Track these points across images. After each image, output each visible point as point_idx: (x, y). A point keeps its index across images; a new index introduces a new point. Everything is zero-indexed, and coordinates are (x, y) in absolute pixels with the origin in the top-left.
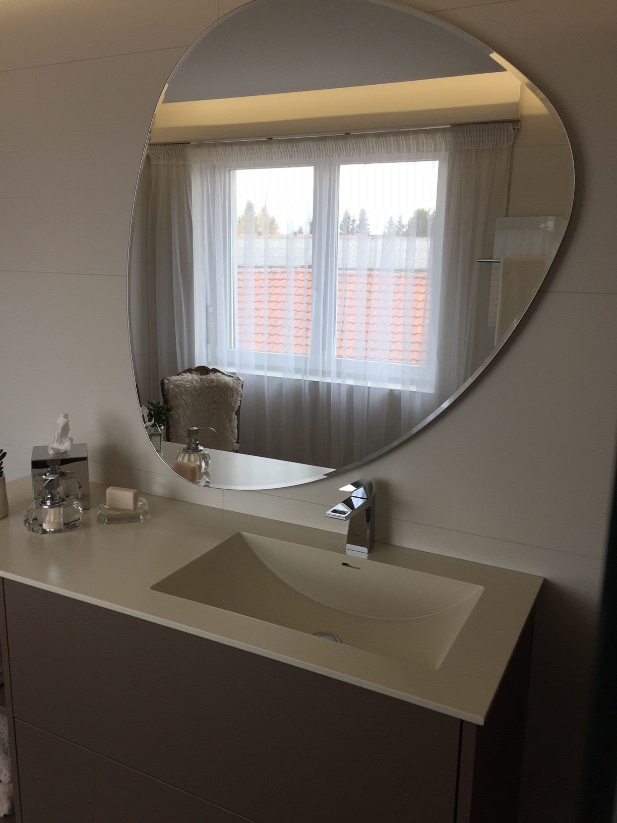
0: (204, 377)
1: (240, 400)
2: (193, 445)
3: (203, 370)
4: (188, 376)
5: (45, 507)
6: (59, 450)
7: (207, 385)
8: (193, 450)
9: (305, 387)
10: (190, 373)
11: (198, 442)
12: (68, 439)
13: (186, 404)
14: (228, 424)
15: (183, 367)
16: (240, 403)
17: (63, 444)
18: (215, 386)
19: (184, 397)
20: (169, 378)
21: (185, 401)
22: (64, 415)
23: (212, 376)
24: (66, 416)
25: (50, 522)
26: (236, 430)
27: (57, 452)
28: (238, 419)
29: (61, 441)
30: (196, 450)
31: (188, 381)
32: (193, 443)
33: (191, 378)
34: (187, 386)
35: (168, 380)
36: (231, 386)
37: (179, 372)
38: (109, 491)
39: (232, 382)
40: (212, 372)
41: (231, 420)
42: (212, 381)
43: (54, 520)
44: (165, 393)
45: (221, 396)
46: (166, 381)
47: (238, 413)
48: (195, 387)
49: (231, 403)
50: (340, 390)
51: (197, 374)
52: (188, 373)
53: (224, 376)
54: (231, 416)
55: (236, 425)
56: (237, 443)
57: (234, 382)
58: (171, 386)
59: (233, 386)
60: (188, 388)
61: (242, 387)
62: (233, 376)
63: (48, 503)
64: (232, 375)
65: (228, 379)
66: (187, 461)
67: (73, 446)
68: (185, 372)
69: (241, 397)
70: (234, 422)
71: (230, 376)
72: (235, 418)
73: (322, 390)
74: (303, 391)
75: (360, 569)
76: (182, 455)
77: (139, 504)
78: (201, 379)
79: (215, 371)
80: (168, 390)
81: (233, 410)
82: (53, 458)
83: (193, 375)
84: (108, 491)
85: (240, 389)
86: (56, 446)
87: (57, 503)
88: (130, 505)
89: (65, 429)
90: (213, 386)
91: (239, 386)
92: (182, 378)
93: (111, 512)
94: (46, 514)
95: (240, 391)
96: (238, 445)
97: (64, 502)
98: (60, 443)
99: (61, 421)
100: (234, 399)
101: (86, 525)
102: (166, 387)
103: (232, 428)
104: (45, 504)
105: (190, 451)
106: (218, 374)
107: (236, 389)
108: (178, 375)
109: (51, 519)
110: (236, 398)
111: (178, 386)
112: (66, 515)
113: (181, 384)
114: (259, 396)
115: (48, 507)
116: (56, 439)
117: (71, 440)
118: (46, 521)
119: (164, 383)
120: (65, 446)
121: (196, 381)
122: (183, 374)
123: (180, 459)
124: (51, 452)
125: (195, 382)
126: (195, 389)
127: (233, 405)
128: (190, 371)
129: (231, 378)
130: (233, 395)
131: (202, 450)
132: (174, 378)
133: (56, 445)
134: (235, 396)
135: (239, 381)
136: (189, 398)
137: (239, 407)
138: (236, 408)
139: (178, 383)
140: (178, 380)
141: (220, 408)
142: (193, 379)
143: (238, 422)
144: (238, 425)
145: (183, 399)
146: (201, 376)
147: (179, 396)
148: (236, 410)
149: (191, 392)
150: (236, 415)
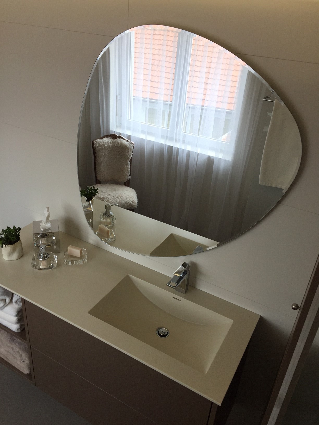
0: (114, 140)
1: (132, 154)
2: (108, 213)
3: (114, 136)
4: (106, 140)
6: (46, 227)
7: (115, 145)
8: (108, 215)
9: (166, 148)
10: (107, 138)
12: (49, 222)
13: (104, 154)
14: (126, 166)
15: (103, 134)
17: (48, 225)
18: (120, 146)
23: (118, 140)
24: (48, 211)
26: (130, 169)
27: (45, 229)
28: (131, 164)
31: (106, 143)
34: (105, 145)
35: (96, 141)
37: (102, 136)
38: (69, 248)
39: (128, 145)
40: (118, 138)
41: (127, 164)
42: (118, 143)
43: (44, 265)
44: (94, 149)
45: (122, 152)
46: (95, 142)
47: (131, 161)
48: (109, 146)
50: (183, 153)
51: (111, 138)
53: (124, 141)
54: (127, 162)
55: (129, 167)
58: (97, 145)
59: (129, 147)
62: (129, 141)
63: (42, 258)
65: (126, 143)
68: (105, 137)
72: (129, 163)
75: (180, 300)
78: (112, 142)
79: (120, 137)
80: (96, 147)
81: (128, 160)
83: (109, 139)
85: (132, 148)
86: (44, 226)
87: (46, 258)
88: (79, 255)
89: (48, 217)
90: (118, 146)
92: (103, 141)
94: (41, 262)
95: (132, 150)
96: (130, 177)
98: (46, 224)
99: (46, 213)
100: (129, 154)
102: (95, 145)
103: (127, 168)
105: (106, 216)
106: (122, 140)
107: (130, 149)
108: (101, 139)
111: (101, 145)
113: (102, 144)
114: (142, 150)
116: (44, 222)
118: (41, 265)
119: (93, 143)
122: (103, 138)
125: (109, 143)
127: (128, 157)
128: (107, 136)
132: (99, 140)
134: (130, 152)
135: (132, 144)
136: (106, 152)
137: (132, 158)
138: (130, 158)
139: (101, 143)
140: (101, 142)
141: (122, 158)
142: (108, 141)
143: (131, 165)
144: (131, 167)
145: (103, 152)
146: (113, 140)
147: (101, 151)
148: (130, 159)
149: (107, 149)
150: (130, 161)
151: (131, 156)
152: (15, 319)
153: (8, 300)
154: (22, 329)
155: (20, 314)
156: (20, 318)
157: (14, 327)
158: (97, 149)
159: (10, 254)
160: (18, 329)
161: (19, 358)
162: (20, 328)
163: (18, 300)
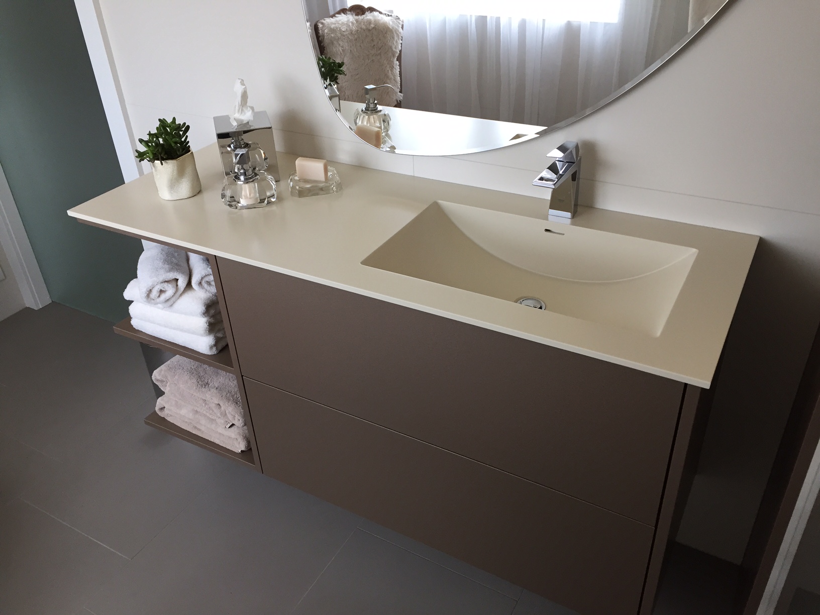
0: (360, 17)
1: (401, 44)
2: (372, 106)
3: (359, 10)
4: (343, 18)
5: (239, 183)
6: (242, 121)
7: (364, 27)
8: (372, 110)
9: (471, 21)
10: (344, 14)
11: (376, 102)
12: (249, 108)
13: (342, 50)
14: (390, 71)
15: (334, 7)
16: (401, 46)
17: (245, 114)
18: (374, 28)
19: (341, 43)
20: (323, 21)
21: (342, 47)
22: (240, 81)
23: (368, 16)
24: (242, 83)
25: (246, 197)
26: (399, 78)
27: (241, 123)
28: (400, 66)
29: (242, 110)
30: (375, 111)
31: (343, 24)
32: (371, 103)
33: (346, 20)
34: (343, 30)
35: (322, 23)
36: (391, 27)
37: (332, 13)
38: (299, 162)
39: (391, 23)
40: (368, 11)
41: (392, 68)
42: (369, 22)
43: (250, 195)
44: (320, 39)
45: (380, 39)
46: (320, 26)
47: (399, 59)
48: (351, 31)
49: (391, 47)
50: (511, 25)
51: (352, 14)
52: (342, 14)
53: (382, 15)
54: (393, 62)
55: (398, 73)
56: (401, 92)
57: (393, 22)
58: (326, 31)
59: (393, 27)
60: (344, 32)
61: (402, 28)
62: (391, 16)
63: (242, 178)
64: (390, 14)
65: (387, 19)
66: (367, 123)
67: (256, 114)
68: (339, 13)
69: (402, 40)
70: (396, 69)
71: (389, 15)
72: (396, 64)
73: (490, 25)
74: (469, 26)
75: (564, 234)
76: (362, 117)
77: (329, 174)
78: (357, 21)
79: (371, 10)
80: (323, 36)
81: (394, 56)
82: (237, 130)
83: (348, 16)
84: (297, 162)
85: (400, 30)
86: (238, 117)
87: (250, 178)
88: (322, 177)
89: (244, 96)
90: (370, 28)
91: (398, 26)
92: (337, 21)
93: (303, 185)
94: (241, 189)
95: (400, 33)
96: (402, 95)
97: (257, 177)
98: (241, 113)
99: (239, 89)
100: (395, 42)
101: (280, 199)
102: (320, 32)
103: (394, 76)
104: (239, 179)
105: (369, 112)
106: (376, 13)
107: (397, 31)
108: (332, 17)
109: (247, 193)
110: (397, 42)
111: (333, 31)
112: (262, 191)
113: (337, 28)
114: (420, 38)
115: (242, 183)
116: (237, 108)
117: (252, 108)
118: (243, 197)
119: (318, 28)
120: (247, 116)
121: (352, 23)
122: (337, 15)
123: (359, 123)
124: (235, 124)
125: (350, 24)
126: (352, 33)
127: (394, 49)
128: (344, 11)
129: (390, 17)
130: (393, 38)
131: (381, 111)
132: (328, 21)
133: (237, 115)
134: (396, 38)
135: (398, 21)
136: (346, 44)
137: (400, 51)
138: (397, 52)
139: (333, 26)
140: (332, 23)
141: (380, 54)
142: (348, 21)
143: (400, 68)
144: (400, 72)
145: (339, 45)
146: (357, 17)
147: (335, 42)
148: (397, 55)
149: (348, 37)
150: (397, 61)
151: (400, 48)
152: (201, 322)
153: (182, 283)
154: (220, 347)
155: (212, 312)
156: (212, 320)
157: (203, 343)
158: (326, 41)
159: (173, 184)
160: (211, 348)
161: (221, 421)
162: (216, 345)
163: (202, 278)
